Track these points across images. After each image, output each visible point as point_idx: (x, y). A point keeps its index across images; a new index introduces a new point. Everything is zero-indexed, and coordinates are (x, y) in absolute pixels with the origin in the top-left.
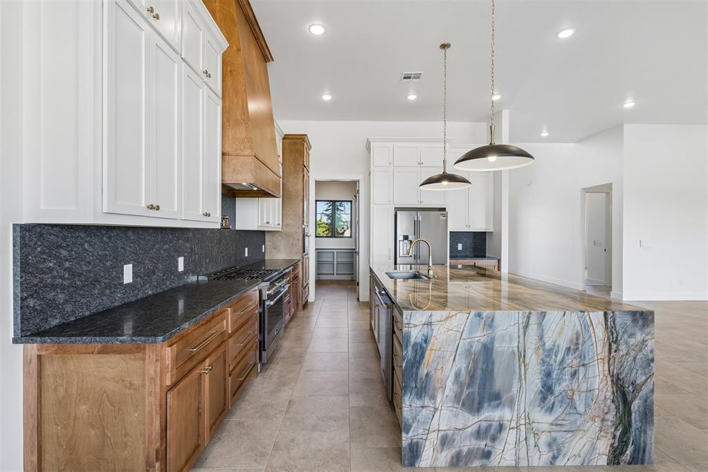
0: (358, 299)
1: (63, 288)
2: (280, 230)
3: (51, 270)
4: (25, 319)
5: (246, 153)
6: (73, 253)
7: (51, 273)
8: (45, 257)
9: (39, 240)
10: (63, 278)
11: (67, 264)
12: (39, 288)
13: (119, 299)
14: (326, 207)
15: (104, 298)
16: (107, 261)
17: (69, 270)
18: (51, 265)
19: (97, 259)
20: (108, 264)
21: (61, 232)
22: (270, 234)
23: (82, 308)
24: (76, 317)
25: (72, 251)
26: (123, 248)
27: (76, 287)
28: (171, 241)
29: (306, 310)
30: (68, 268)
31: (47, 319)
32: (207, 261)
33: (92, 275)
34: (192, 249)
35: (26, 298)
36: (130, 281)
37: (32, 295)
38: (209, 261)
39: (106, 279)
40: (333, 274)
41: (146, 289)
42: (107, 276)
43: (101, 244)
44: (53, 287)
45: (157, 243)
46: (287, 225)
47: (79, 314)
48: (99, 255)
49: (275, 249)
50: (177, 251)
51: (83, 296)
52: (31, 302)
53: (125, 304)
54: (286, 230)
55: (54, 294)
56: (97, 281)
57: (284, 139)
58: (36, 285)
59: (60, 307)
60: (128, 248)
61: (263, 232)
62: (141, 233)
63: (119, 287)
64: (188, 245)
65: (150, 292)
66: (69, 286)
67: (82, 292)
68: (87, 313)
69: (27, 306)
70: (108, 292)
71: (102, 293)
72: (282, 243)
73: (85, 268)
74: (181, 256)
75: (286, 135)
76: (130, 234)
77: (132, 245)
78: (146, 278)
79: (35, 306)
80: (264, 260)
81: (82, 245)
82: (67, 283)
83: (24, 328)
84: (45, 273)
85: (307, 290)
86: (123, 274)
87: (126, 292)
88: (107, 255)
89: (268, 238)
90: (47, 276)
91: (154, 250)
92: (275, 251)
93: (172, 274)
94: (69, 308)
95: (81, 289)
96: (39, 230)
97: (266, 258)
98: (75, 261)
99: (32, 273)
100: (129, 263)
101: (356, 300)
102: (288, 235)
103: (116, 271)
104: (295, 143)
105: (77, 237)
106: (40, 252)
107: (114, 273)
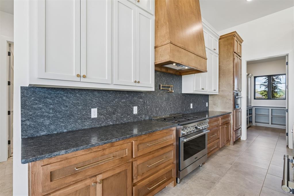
0: (288, 146)
1: (49, 118)
2: (218, 94)
3: (41, 109)
4: (24, 130)
5: (166, 43)
6: (55, 101)
7: (40, 110)
8: (37, 102)
9: (33, 94)
10: (49, 113)
11: (52, 106)
12: (33, 117)
13: (87, 125)
14: (264, 80)
15: (77, 124)
16: (79, 106)
17: (53, 109)
18: (41, 106)
19: (72, 104)
20: (80, 107)
21: (47, 91)
22: (211, 96)
23: (61, 128)
24: (57, 132)
25: (54, 100)
26: (91, 100)
27: (58, 118)
28: (127, 98)
29: (236, 146)
30: (52, 108)
31: (38, 131)
32: (157, 109)
33: (69, 112)
34: (144, 102)
35: (24, 121)
36: (96, 116)
37: (28, 120)
38: (159, 109)
39: (79, 115)
40: (268, 123)
41: (108, 122)
42: (79, 113)
43: (75, 98)
44: (42, 116)
45: (116, 98)
46: (222, 91)
47: (59, 130)
48: (73, 103)
49: (214, 105)
50: (131, 103)
51: (63, 122)
52: (28, 123)
53: (92, 128)
54: (221, 93)
55: (42, 120)
56: (72, 115)
57: (220, 39)
58: (31, 115)
59: (47, 126)
60: (94, 100)
61: (207, 96)
62: (104, 93)
63: (87, 119)
64: (141, 100)
65: (111, 123)
66: (52, 117)
67: (61, 120)
68: (65, 131)
69: (25, 124)
70: (79, 121)
71: (76, 121)
72: (219, 101)
73: (63, 109)
74: (135, 106)
75: (221, 36)
76: (96, 93)
77: (97, 99)
78: (108, 116)
79: (30, 125)
80: (208, 111)
81: (62, 98)
82: (51, 115)
83: (24, 135)
84: (37, 110)
85: (239, 132)
86: (91, 113)
87: (93, 122)
88: (79, 103)
89: (210, 98)
90: (38, 111)
91: (114, 102)
92: (215, 106)
93: (128, 115)
94: (52, 127)
95: (61, 119)
96: (32, 89)
97: (209, 110)
98: (57, 105)
99: (28, 109)
100: (95, 108)
101: (285, 146)
102: (223, 97)
103: (86, 112)
104: (228, 39)
105: (58, 94)
106: (34, 100)
107: (84, 112)
